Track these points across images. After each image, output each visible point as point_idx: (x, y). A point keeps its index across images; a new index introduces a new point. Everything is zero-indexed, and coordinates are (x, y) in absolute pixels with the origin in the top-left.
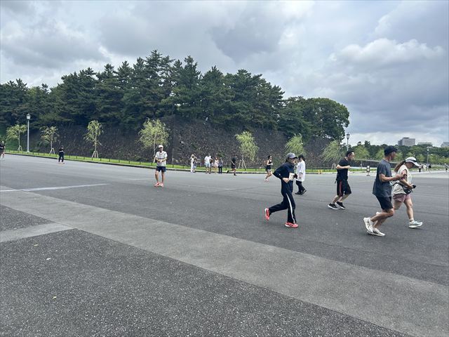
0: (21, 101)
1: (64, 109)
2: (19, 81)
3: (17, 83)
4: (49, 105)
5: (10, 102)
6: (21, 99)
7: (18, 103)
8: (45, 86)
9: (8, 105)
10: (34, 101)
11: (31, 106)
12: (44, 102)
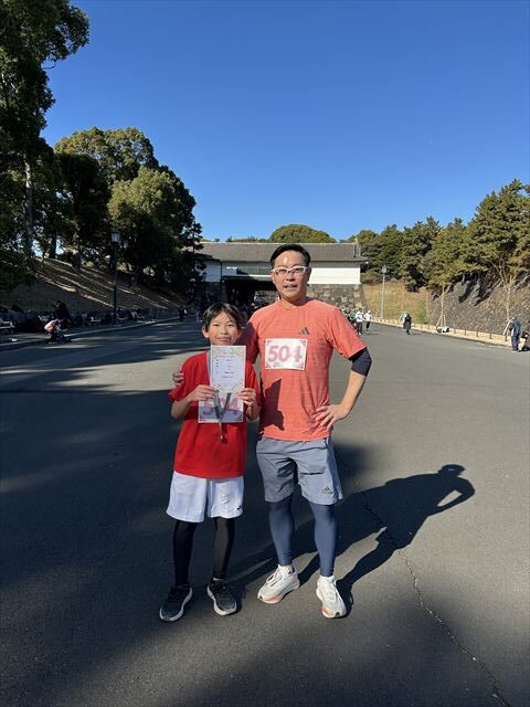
1: (473, 250)
2: (430, 219)
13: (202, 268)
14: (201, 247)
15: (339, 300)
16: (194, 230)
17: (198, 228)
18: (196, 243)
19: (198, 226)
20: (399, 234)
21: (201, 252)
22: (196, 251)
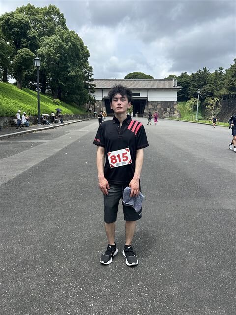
0: (204, 84)
1: (232, 84)
2: (205, 69)
3: (203, 71)
4: (222, 83)
5: (198, 85)
6: (205, 82)
7: (202, 85)
8: (221, 69)
9: (196, 87)
10: (213, 82)
11: (210, 86)
12: (219, 82)
13: (93, 92)
14: (92, 80)
15: (165, 110)
16: (89, 71)
17: (91, 69)
18: (90, 78)
19: (91, 68)
20: (188, 77)
21: (93, 83)
22: (90, 83)
